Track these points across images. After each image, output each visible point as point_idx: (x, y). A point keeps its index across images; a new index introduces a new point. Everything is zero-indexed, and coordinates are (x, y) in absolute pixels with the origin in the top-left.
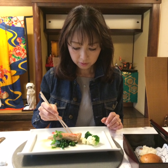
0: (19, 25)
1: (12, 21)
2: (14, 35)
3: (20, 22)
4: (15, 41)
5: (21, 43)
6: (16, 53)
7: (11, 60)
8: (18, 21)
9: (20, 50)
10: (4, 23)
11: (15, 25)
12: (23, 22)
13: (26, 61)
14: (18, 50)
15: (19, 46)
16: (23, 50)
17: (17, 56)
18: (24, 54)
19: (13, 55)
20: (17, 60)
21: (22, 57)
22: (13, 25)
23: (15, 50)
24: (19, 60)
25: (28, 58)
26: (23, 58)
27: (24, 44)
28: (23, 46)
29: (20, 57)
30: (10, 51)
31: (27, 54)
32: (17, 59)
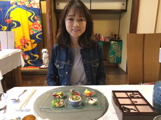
0: (36, 7)
1: (31, 4)
2: (33, 14)
3: (36, 4)
4: (33, 18)
5: (37, 20)
6: (34, 27)
7: (31, 33)
8: (35, 4)
9: (37, 25)
10: (25, 5)
11: (33, 6)
12: (38, 5)
13: (41, 33)
14: (36, 25)
15: (36, 22)
16: (39, 25)
17: (35, 30)
18: (40, 28)
19: (32, 29)
20: (35, 32)
21: (38, 30)
22: (32, 7)
23: (33, 25)
24: (36, 32)
25: (43, 31)
26: (39, 31)
27: (40, 21)
28: (39, 22)
29: (37, 30)
30: (30, 25)
31: (42, 28)
32: (35, 31)
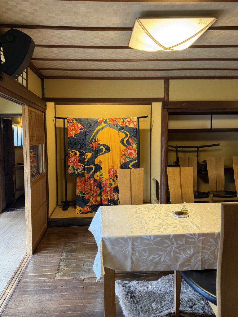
0: (132, 126)
1: (125, 122)
2: (127, 135)
3: (133, 122)
4: (127, 141)
5: (132, 143)
6: (128, 153)
7: (122, 161)
8: (131, 122)
9: (131, 150)
10: (118, 124)
11: (128, 125)
12: (135, 123)
13: (137, 161)
14: (130, 149)
15: (131, 147)
16: (135, 151)
17: (128, 156)
18: (135, 154)
19: (125, 156)
20: (128, 160)
21: (133, 157)
22: (126, 126)
23: (127, 150)
24: (130, 160)
25: (138, 158)
26: (135, 158)
27: (135, 144)
28: (134, 146)
29: (131, 157)
30: (122, 151)
31: (138, 154)
32: (128, 158)
